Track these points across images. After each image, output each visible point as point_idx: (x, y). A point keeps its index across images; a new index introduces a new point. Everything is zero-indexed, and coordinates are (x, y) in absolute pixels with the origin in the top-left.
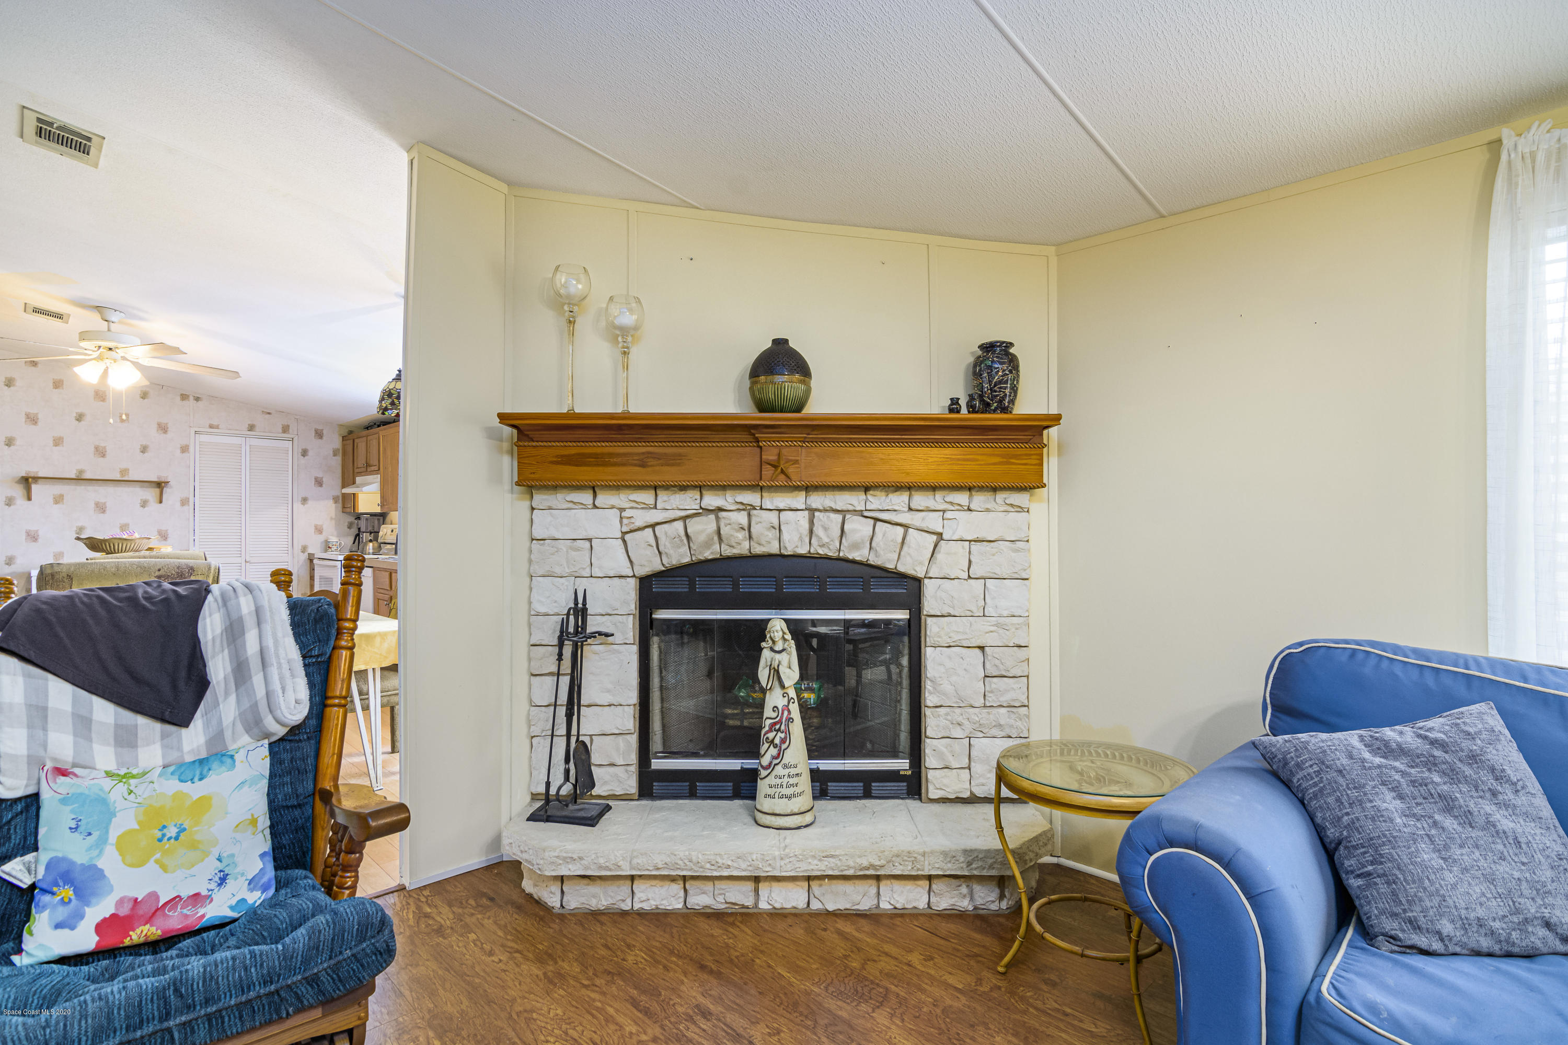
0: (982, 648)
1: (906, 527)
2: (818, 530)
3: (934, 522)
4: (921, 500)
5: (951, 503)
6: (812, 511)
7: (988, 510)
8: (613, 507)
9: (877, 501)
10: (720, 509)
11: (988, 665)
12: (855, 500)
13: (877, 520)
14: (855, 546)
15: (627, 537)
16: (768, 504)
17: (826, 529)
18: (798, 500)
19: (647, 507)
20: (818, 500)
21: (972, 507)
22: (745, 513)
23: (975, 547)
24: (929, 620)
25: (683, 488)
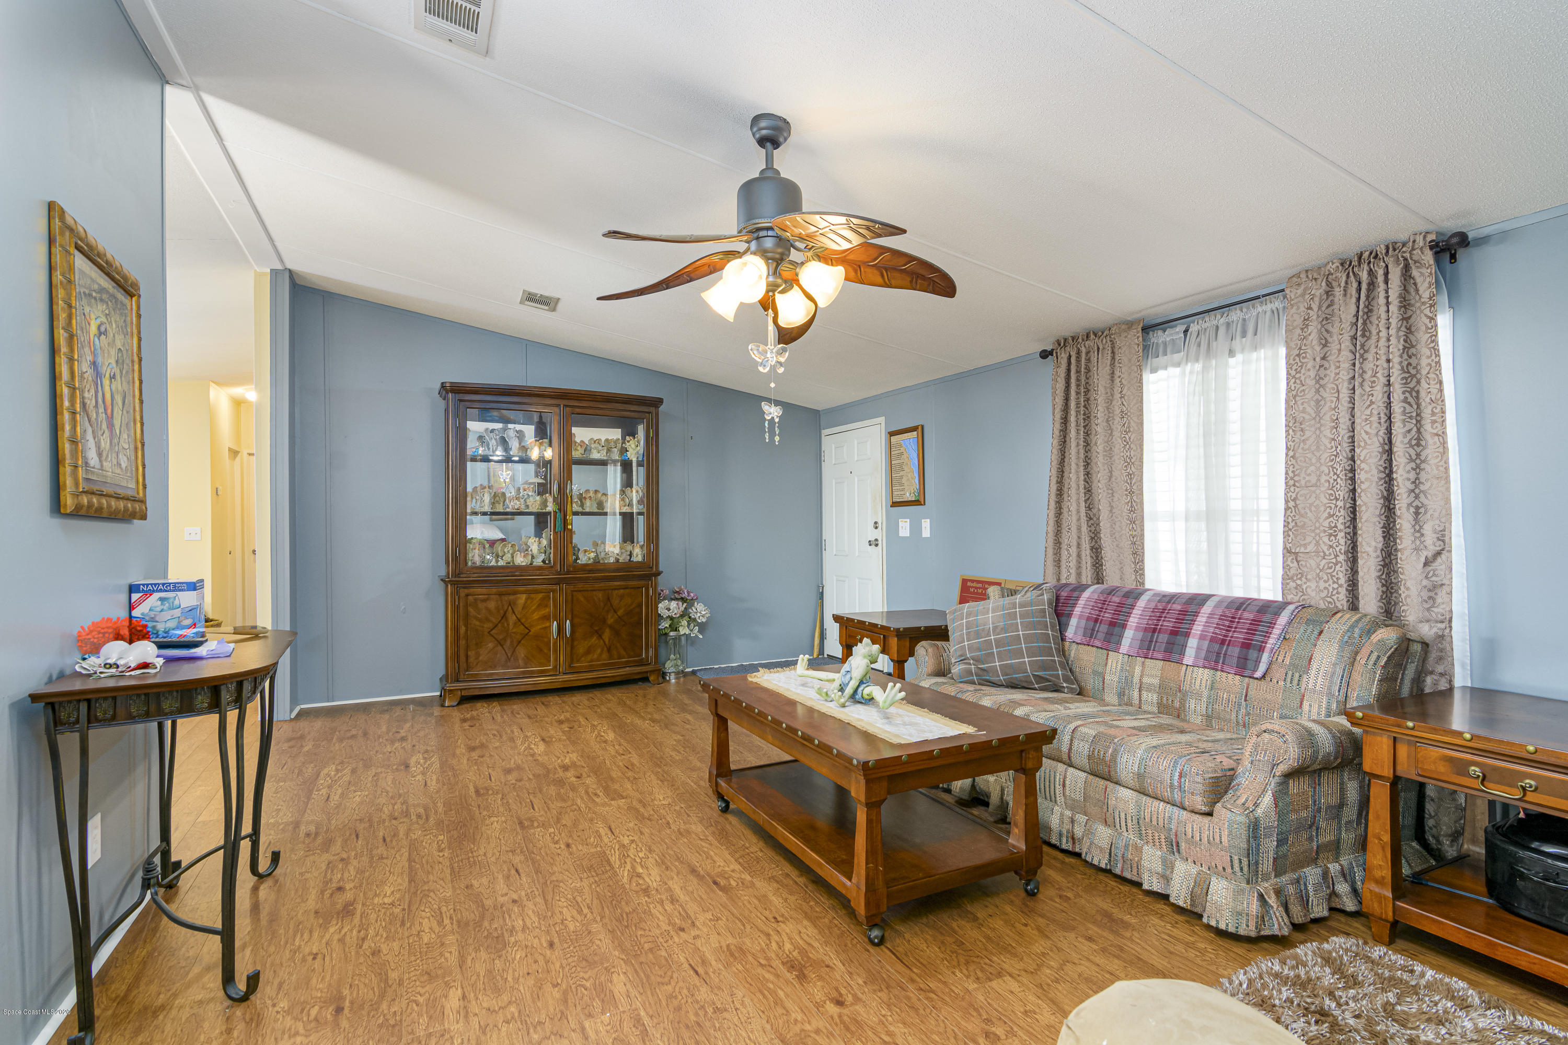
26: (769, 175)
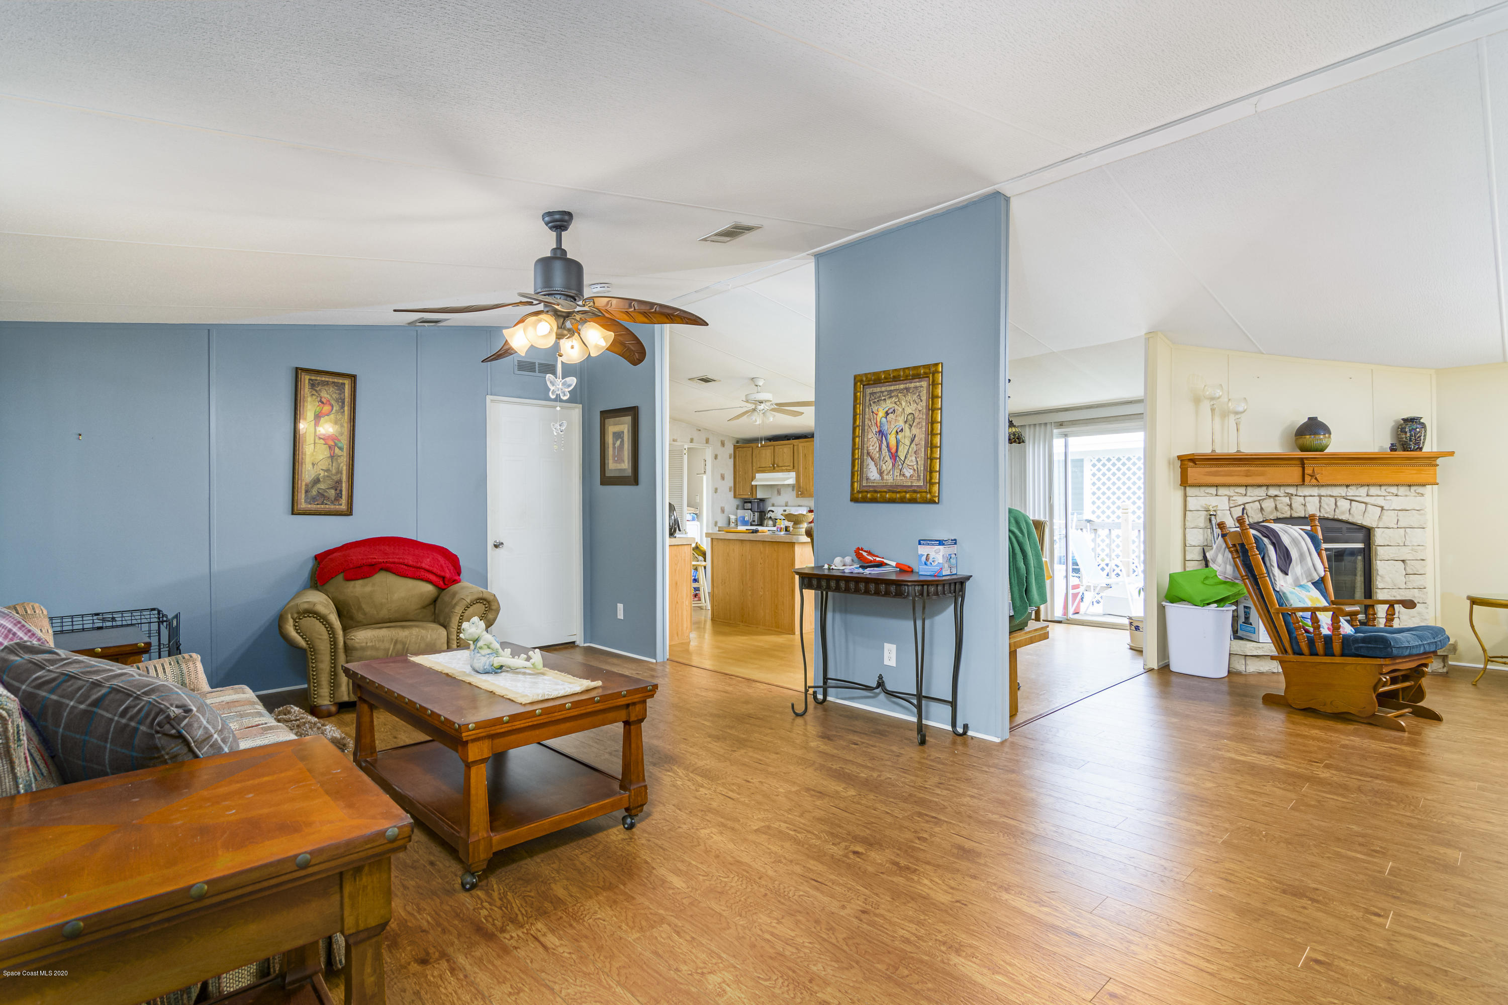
0: (1403, 561)
1: (1366, 503)
2: (1324, 505)
3: (1380, 501)
4: (1374, 491)
5: (1389, 492)
6: (1320, 496)
7: (1406, 496)
8: (1226, 495)
9: (1352, 492)
10: (1276, 496)
11: (1407, 568)
12: (1341, 491)
13: (1351, 500)
14: (1343, 513)
15: (1232, 509)
16: (1300, 493)
17: (1328, 505)
18: (1315, 491)
19: (1241, 495)
20: (1323, 491)
21: (1399, 494)
22: (1288, 498)
23: (1400, 513)
24: (1378, 548)
25: (1260, 486)
26: (559, 253)
